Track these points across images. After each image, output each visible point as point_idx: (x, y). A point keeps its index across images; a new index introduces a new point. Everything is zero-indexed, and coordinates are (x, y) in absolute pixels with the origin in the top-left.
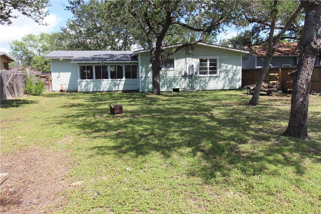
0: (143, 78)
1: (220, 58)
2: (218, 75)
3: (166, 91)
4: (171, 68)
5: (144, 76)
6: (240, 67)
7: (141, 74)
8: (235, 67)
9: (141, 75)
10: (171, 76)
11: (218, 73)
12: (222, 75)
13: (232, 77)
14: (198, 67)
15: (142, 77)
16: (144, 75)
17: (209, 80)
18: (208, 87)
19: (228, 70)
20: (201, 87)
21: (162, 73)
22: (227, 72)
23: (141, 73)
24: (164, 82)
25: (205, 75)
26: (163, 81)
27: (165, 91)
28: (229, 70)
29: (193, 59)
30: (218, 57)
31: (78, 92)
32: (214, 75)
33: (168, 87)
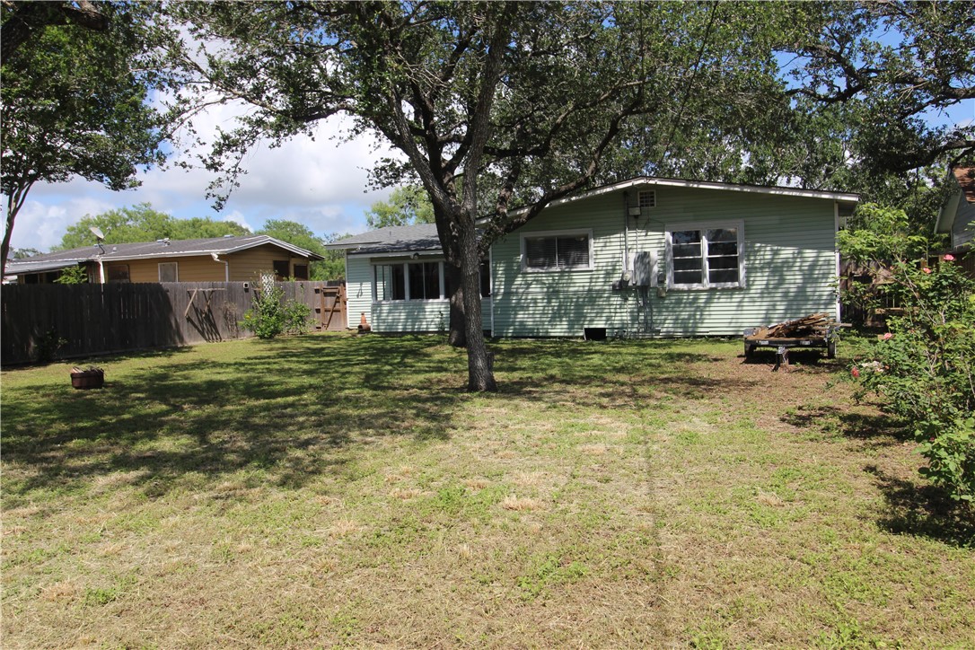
0: (499, 298)
1: (745, 226)
2: (744, 286)
3: (566, 334)
4: (580, 265)
5: (502, 291)
6: (832, 254)
7: (494, 285)
8: (810, 254)
9: (494, 289)
10: (581, 289)
11: (742, 273)
12: (760, 281)
13: (801, 290)
14: (669, 259)
15: (495, 295)
16: (503, 287)
17: (709, 301)
18: (704, 325)
19: (783, 262)
20: (680, 321)
21: (554, 280)
22: (778, 270)
23: (494, 282)
24: (559, 309)
25: (695, 286)
26: (557, 304)
27: (562, 334)
28: (787, 264)
29: (649, 233)
30: (741, 221)
31: (372, 333)
32: (729, 285)
33: (571, 327)
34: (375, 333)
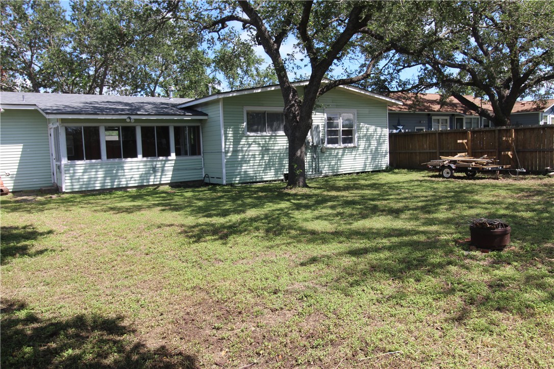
0: (229, 154)
1: (357, 113)
2: (356, 145)
3: (274, 179)
4: (279, 132)
5: (231, 149)
6: (386, 130)
7: (225, 145)
8: (379, 129)
9: (225, 148)
10: (282, 147)
11: (356, 140)
12: (362, 144)
13: (377, 149)
14: (326, 129)
15: (227, 152)
16: (231, 146)
17: (343, 155)
18: (341, 168)
19: (370, 136)
20: (331, 166)
21: (265, 141)
22: (368, 138)
23: (225, 142)
24: (269, 162)
25: (336, 146)
26: (268, 158)
27: (271, 179)
28: (371, 136)
29: (317, 113)
30: (356, 110)
31: (64, 193)
32: (350, 145)
33: (276, 174)
34: (67, 193)
